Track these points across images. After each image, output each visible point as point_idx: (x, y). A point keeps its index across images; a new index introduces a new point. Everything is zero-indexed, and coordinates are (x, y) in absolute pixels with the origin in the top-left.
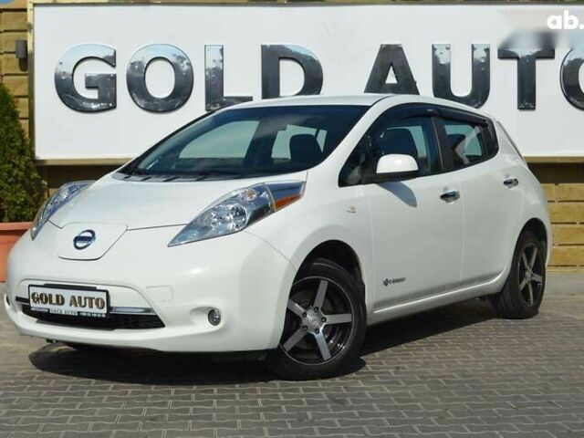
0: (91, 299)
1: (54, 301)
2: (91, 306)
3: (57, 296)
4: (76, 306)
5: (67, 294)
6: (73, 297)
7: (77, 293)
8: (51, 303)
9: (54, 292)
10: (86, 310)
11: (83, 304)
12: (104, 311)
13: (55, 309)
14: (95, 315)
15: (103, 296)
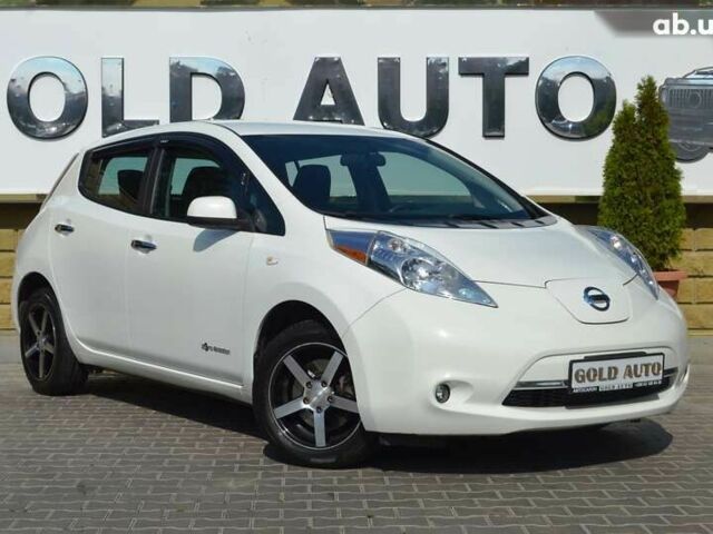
0: (647, 366)
1: (605, 375)
2: (647, 375)
3: (610, 368)
4: (631, 377)
5: (621, 364)
6: (629, 367)
7: (632, 362)
8: (601, 379)
9: (605, 365)
10: (642, 380)
11: (639, 372)
12: (660, 377)
13: (605, 385)
14: (651, 384)
15: (659, 359)
